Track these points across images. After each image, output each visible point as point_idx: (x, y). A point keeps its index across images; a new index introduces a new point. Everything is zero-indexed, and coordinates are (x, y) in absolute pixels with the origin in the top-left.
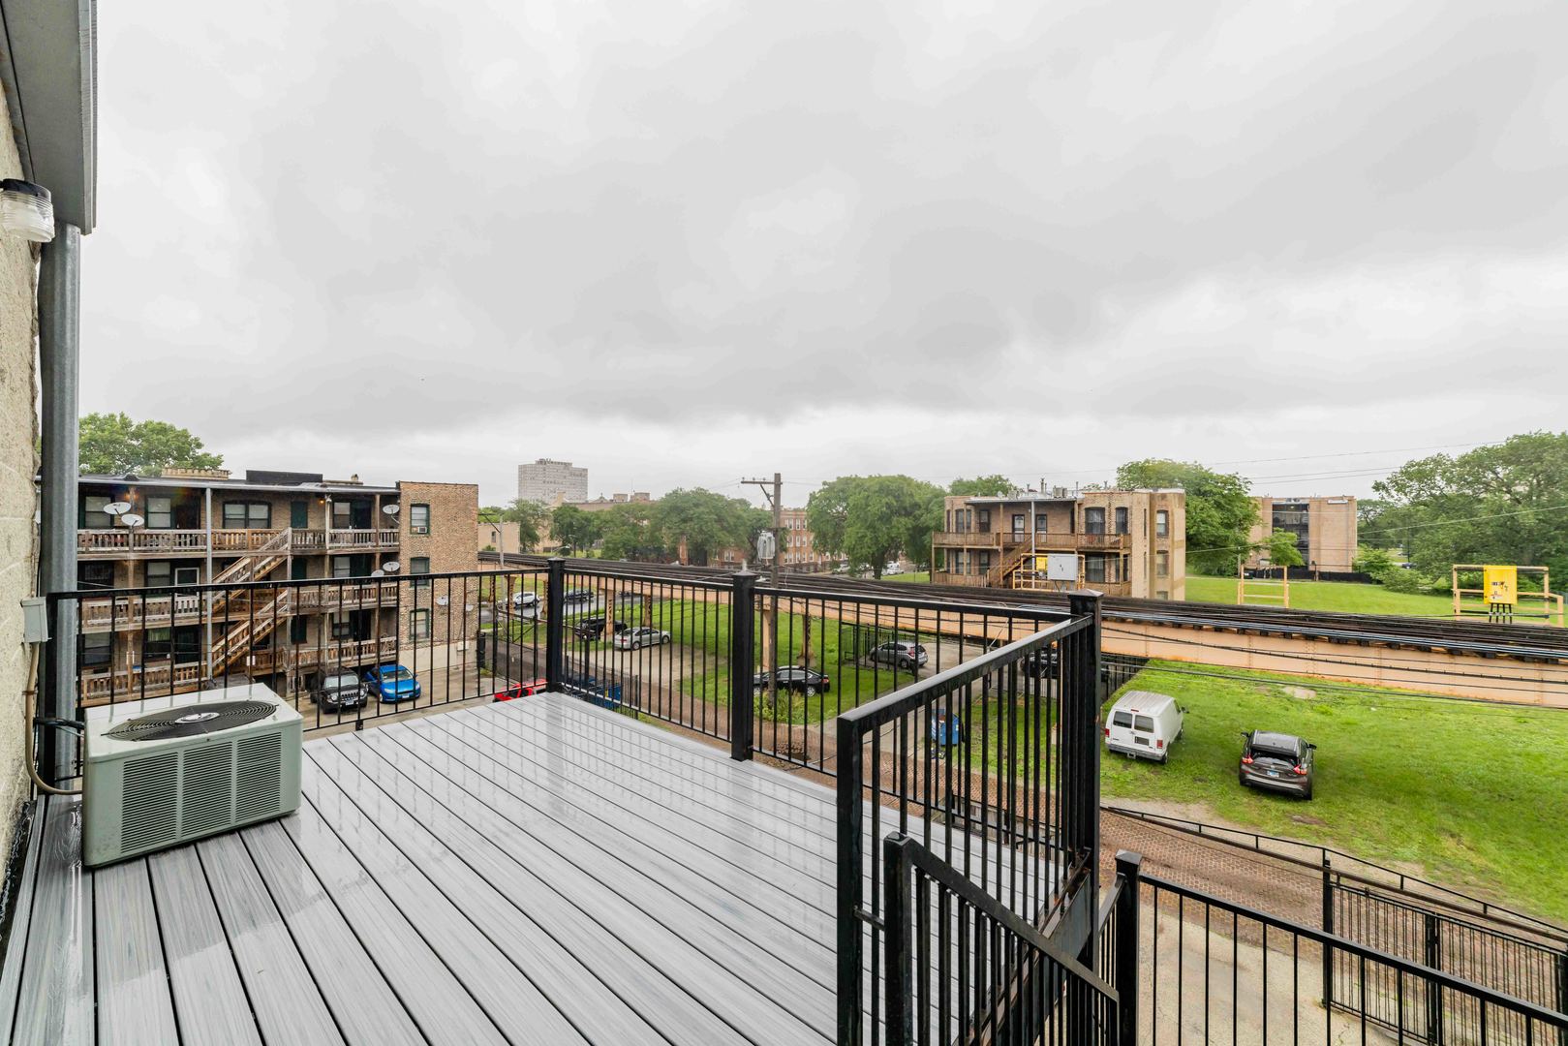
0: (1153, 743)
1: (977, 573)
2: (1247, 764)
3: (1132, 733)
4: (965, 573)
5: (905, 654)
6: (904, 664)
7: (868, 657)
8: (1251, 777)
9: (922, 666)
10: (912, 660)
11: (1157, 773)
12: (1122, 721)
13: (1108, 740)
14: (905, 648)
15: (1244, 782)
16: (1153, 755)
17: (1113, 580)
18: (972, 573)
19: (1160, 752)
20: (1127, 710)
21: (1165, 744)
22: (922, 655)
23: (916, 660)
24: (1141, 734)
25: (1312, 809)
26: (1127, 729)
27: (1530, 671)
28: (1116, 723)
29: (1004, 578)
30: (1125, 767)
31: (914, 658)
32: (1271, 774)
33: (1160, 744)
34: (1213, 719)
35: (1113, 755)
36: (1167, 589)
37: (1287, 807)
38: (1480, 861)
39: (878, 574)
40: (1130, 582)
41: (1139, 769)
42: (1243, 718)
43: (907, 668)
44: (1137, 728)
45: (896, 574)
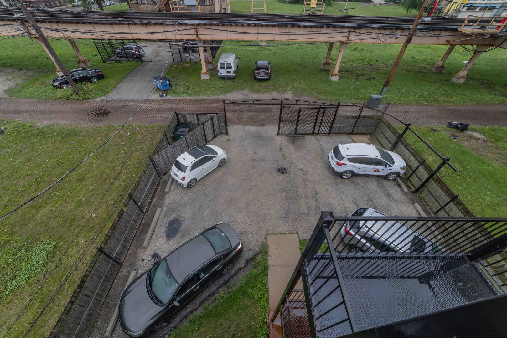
0: (232, 72)
1: (152, 3)
2: (256, 73)
3: (226, 70)
4: (146, 3)
5: (133, 51)
6: (135, 56)
7: (116, 56)
8: (257, 77)
9: (143, 56)
10: (137, 54)
11: (234, 82)
12: (222, 67)
13: (219, 74)
14: (132, 49)
15: (255, 79)
16: (232, 76)
17: (208, 4)
18: (150, 4)
19: (234, 75)
20: (223, 62)
21: (235, 72)
22: (141, 51)
23: (139, 54)
24: (228, 70)
25: (270, 82)
26: (224, 69)
27: (315, 30)
28: (221, 67)
29: (165, 5)
30: (225, 83)
31: (138, 53)
32: (262, 75)
33: (234, 72)
34: (245, 58)
35: (221, 79)
36: (226, 7)
37: (265, 83)
38: (300, 86)
39: (101, 7)
40: (214, 4)
41: (229, 82)
42: (252, 56)
43: (137, 58)
44: (227, 68)
45: (110, 5)
